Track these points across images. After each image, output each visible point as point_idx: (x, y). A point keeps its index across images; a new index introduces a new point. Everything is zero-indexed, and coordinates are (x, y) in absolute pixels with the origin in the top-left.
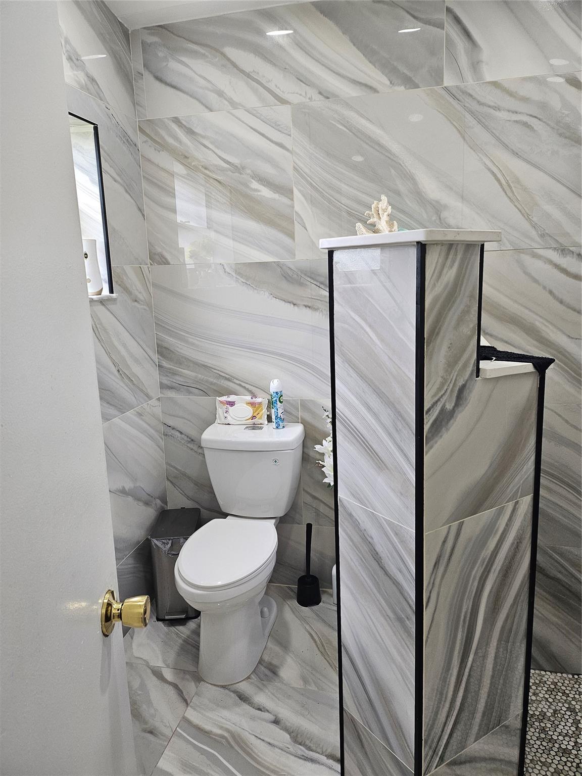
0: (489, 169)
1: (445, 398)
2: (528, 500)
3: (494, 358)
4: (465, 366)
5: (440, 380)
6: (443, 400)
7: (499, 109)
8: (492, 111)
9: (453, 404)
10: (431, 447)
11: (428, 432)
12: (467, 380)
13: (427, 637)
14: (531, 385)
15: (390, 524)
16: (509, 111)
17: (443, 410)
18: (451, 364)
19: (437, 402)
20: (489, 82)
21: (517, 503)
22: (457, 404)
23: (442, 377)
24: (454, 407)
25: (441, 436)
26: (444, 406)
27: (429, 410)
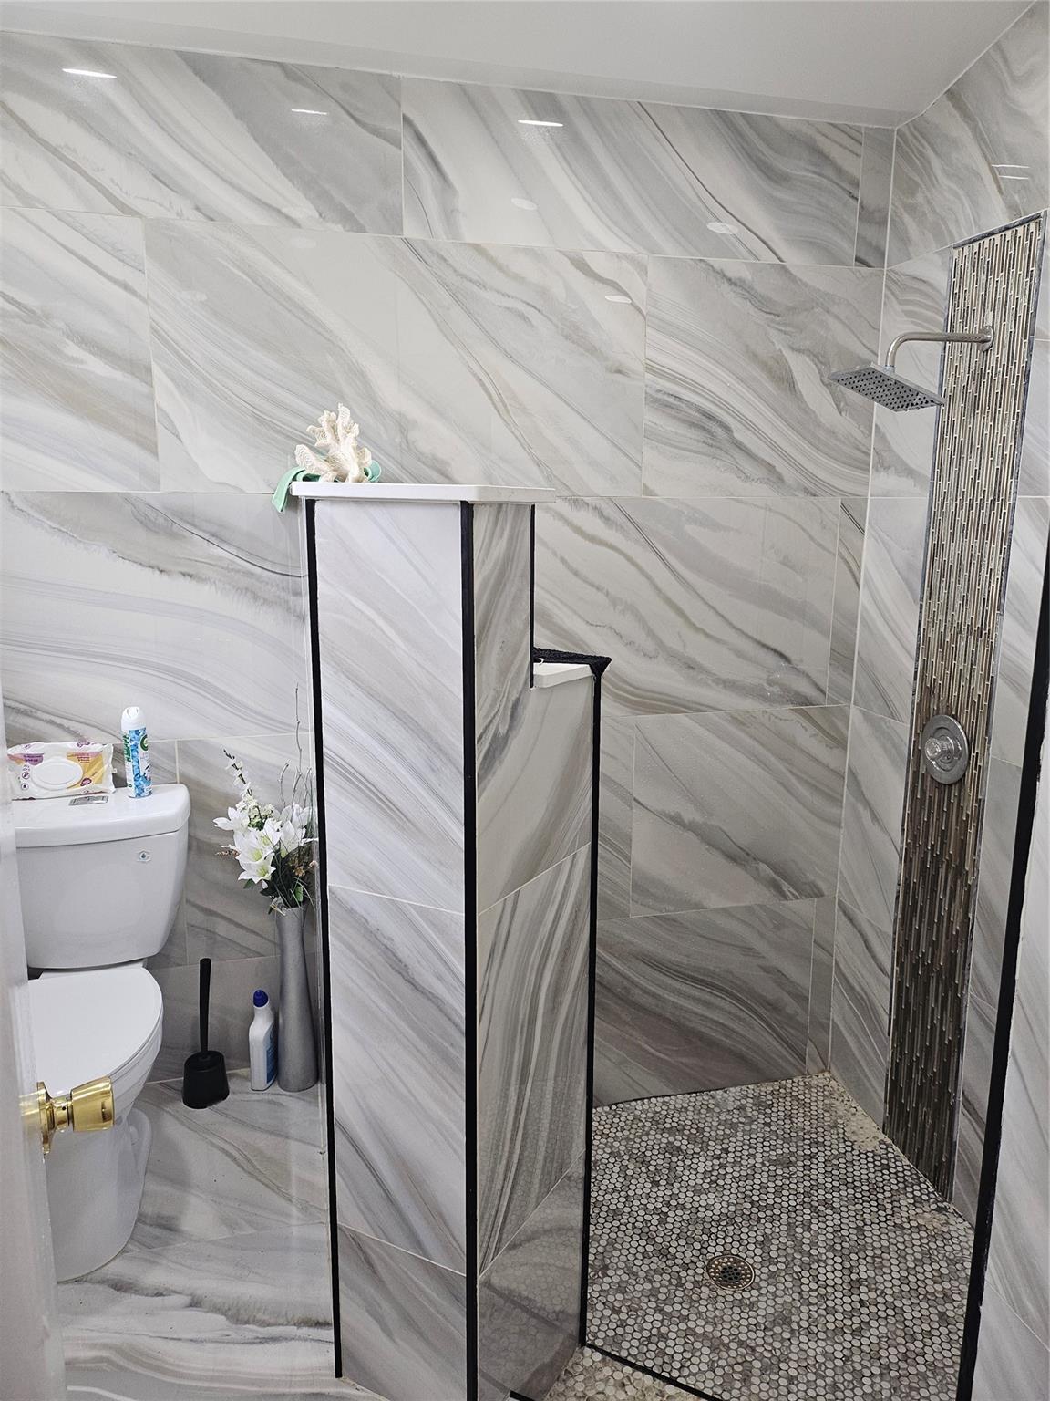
0: (475, 375)
1: (497, 718)
2: (585, 850)
3: (543, 660)
4: (518, 673)
5: (492, 693)
6: (495, 722)
7: (484, 287)
8: (475, 288)
9: (507, 727)
10: (484, 789)
11: (480, 769)
12: (521, 692)
13: (481, 1065)
14: (586, 692)
15: (421, 911)
16: (498, 292)
17: (495, 736)
18: (504, 672)
19: (489, 725)
20: (469, 244)
21: (574, 856)
22: (511, 727)
23: (494, 689)
24: (508, 731)
25: (494, 773)
26: (497, 729)
27: (481, 737)
